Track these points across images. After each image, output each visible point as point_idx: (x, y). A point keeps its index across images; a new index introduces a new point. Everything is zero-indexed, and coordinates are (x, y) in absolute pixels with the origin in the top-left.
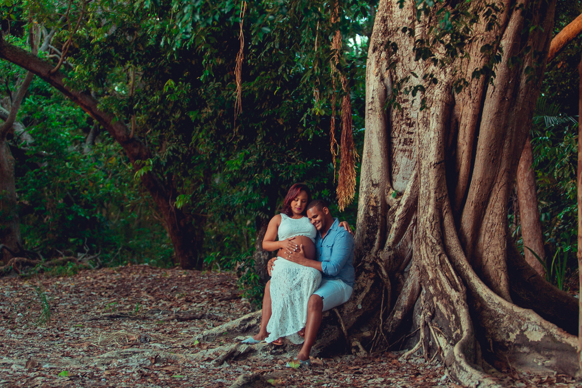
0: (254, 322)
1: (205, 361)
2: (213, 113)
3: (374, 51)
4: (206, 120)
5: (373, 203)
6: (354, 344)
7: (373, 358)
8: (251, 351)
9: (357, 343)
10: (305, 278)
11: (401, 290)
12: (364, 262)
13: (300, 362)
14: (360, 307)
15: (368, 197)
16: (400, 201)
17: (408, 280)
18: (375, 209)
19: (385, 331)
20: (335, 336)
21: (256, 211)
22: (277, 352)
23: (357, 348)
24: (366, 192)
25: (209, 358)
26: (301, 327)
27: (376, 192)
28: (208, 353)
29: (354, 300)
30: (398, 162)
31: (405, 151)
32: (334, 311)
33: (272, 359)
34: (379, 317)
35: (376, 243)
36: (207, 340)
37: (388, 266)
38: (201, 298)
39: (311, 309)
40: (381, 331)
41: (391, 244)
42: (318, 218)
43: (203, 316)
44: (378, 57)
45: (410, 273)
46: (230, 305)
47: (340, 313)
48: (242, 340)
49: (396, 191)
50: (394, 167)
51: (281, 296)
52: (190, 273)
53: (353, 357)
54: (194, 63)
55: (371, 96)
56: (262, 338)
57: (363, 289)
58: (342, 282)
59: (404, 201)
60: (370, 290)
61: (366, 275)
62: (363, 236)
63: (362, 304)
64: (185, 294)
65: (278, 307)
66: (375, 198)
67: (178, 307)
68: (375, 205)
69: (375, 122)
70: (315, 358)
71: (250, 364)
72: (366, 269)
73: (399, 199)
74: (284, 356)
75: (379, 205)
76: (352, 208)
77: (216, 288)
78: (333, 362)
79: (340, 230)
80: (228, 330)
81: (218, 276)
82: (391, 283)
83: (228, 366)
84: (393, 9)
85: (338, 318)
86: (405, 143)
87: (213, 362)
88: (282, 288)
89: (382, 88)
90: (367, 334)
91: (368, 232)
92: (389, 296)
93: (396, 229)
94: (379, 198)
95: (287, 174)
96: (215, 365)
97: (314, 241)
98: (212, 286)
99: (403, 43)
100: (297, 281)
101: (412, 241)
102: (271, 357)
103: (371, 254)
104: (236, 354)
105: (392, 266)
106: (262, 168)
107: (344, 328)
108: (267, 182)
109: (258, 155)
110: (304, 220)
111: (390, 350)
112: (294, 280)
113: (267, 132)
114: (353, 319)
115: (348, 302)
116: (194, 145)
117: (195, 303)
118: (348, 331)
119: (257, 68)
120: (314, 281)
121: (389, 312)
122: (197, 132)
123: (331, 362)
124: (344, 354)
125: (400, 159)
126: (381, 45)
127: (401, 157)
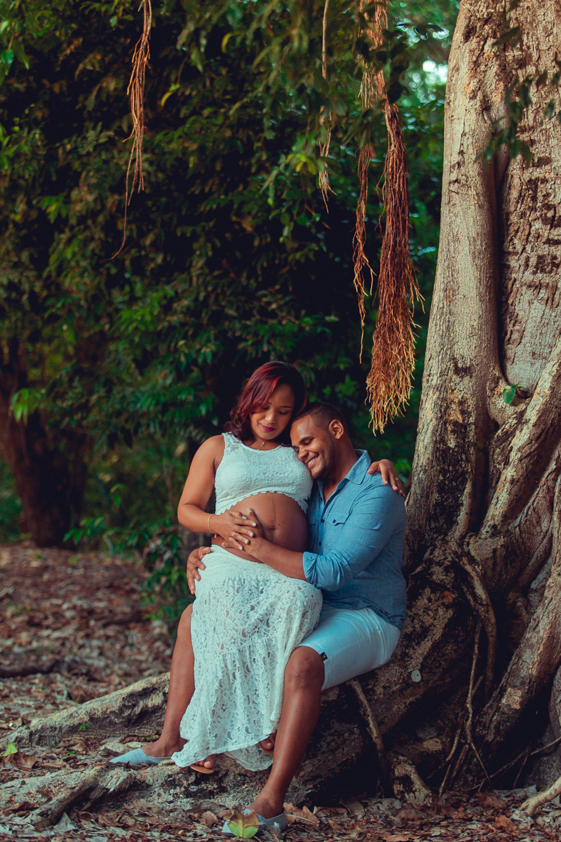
1: (15, 811)
2: (95, 201)
3: (467, 36)
4: (82, 220)
5: (455, 415)
6: (399, 771)
7: (447, 808)
8: (135, 787)
9: (409, 768)
10: (280, 604)
11: (522, 634)
12: (430, 562)
13: (259, 821)
14: (416, 677)
15: (444, 399)
16: (523, 413)
17: (540, 611)
18: (460, 429)
19: (478, 739)
20: (350, 750)
21: (186, 426)
22: (202, 790)
23: (406, 781)
24: (438, 388)
25: (26, 803)
26: (267, 731)
27: (464, 388)
28: (25, 790)
29: (402, 659)
30: (521, 314)
31: (537, 287)
32: (350, 687)
33: (189, 807)
34: (465, 702)
35: (462, 517)
36: (38, 743)
37: (490, 573)
38: (63, 616)
39: (292, 684)
40: (469, 737)
41: (498, 520)
42: (314, 446)
43: (55, 667)
44: (477, 53)
45: (546, 594)
46: (126, 637)
47: (366, 692)
48: (116, 754)
49: (513, 387)
50: (510, 328)
51: (219, 650)
52: (51, 556)
53: (397, 804)
54: (57, 89)
55: (457, 148)
56: (167, 752)
57: (425, 631)
58: (374, 615)
59: (535, 412)
60: (443, 635)
61: (433, 597)
62: (427, 497)
63: (421, 671)
64: (29, 608)
65: (210, 678)
66: (461, 403)
67: (9, 637)
68: (461, 421)
69: (465, 213)
70: (299, 806)
71: (130, 822)
72: (433, 582)
73: (522, 407)
74: (219, 800)
75: (472, 420)
76: (405, 425)
77: (100, 594)
78: (345, 818)
79: (369, 483)
80: (92, 719)
81: (107, 568)
82: (496, 617)
83: (71, 827)
85: (360, 705)
86: (541, 265)
87: (34, 816)
88: (220, 629)
89: (484, 128)
90: (432, 745)
91: (441, 488)
92: (491, 651)
93: (513, 482)
94: (471, 403)
95: (257, 344)
96: (38, 827)
97: (304, 506)
98: (90, 591)
99: (540, 18)
100: (261, 611)
101: (551, 514)
102: (185, 804)
103: (447, 542)
104: (95, 795)
105: (500, 575)
106: (199, 328)
107: (374, 730)
108: (205, 360)
109: (193, 297)
110: (282, 453)
111: (489, 788)
112: (253, 608)
113: (214, 248)
114: (399, 707)
115: (387, 665)
116: (54, 274)
117: (47, 627)
118: (383, 737)
119: (195, 101)
120: (304, 615)
121: (491, 690)
122: (61, 246)
123: (339, 819)
124: (374, 796)
125: (526, 306)
126: (486, 22)
127: (530, 303)
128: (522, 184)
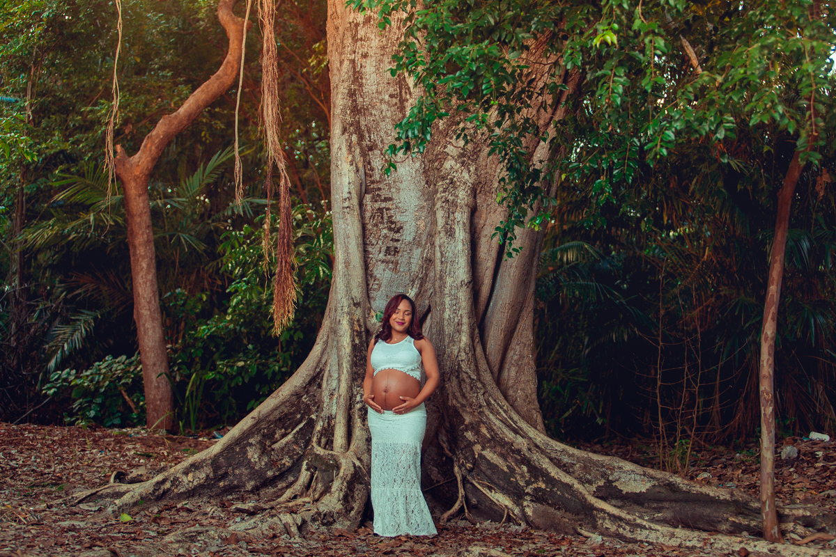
0: (168, 485)
3: (343, 132)
5: (357, 328)
15: (351, 319)
18: (359, 334)
24: (348, 313)
27: (358, 313)
31: (388, 262)
44: (349, 141)
50: (373, 282)
55: (347, 190)
66: (358, 321)
68: (359, 330)
69: (353, 224)
75: (362, 329)
80: (141, 498)
84: (364, 81)
86: (388, 251)
89: (357, 180)
94: (361, 321)
125: (382, 272)
126: (352, 125)
127: (384, 270)
128: (373, 210)
